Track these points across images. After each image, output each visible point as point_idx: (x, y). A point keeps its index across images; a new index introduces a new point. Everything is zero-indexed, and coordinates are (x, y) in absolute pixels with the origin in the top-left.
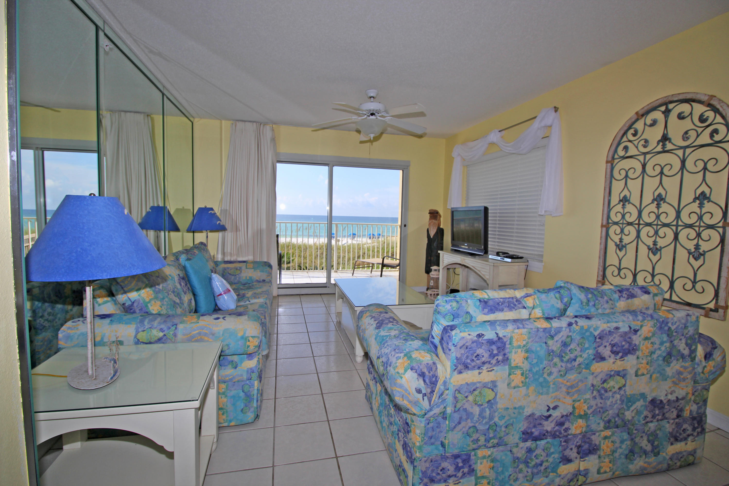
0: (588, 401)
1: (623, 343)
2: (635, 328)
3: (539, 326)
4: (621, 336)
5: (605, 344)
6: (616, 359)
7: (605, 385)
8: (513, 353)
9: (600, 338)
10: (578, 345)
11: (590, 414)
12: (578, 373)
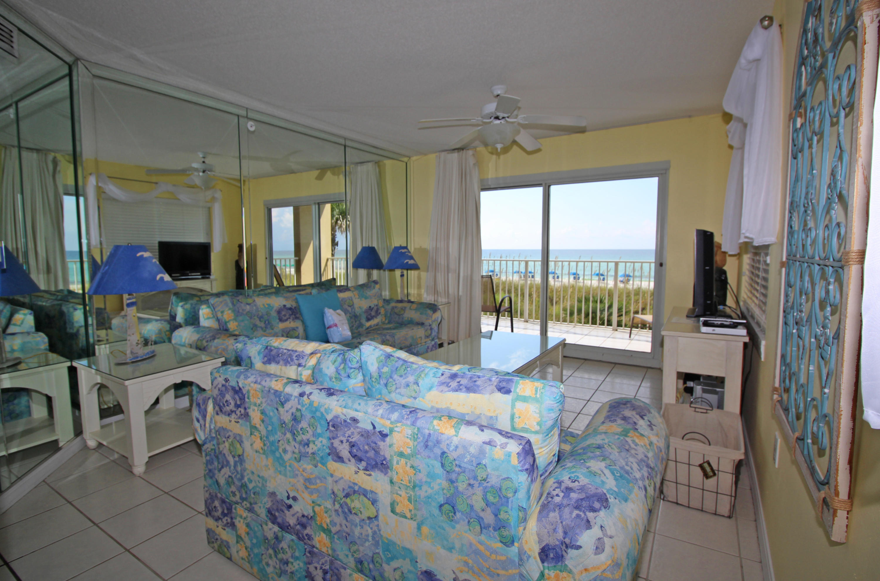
0: (329, 512)
1: (366, 447)
2: (382, 430)
3: (273, 386)
4: (362, 435)
5: (342, 438)
6: (359, 468)
7: (348, 501)
8: (251, 409)
9: (333, 426)
10: (309, 425)
11: (335, 534)
12: (313, 465)
